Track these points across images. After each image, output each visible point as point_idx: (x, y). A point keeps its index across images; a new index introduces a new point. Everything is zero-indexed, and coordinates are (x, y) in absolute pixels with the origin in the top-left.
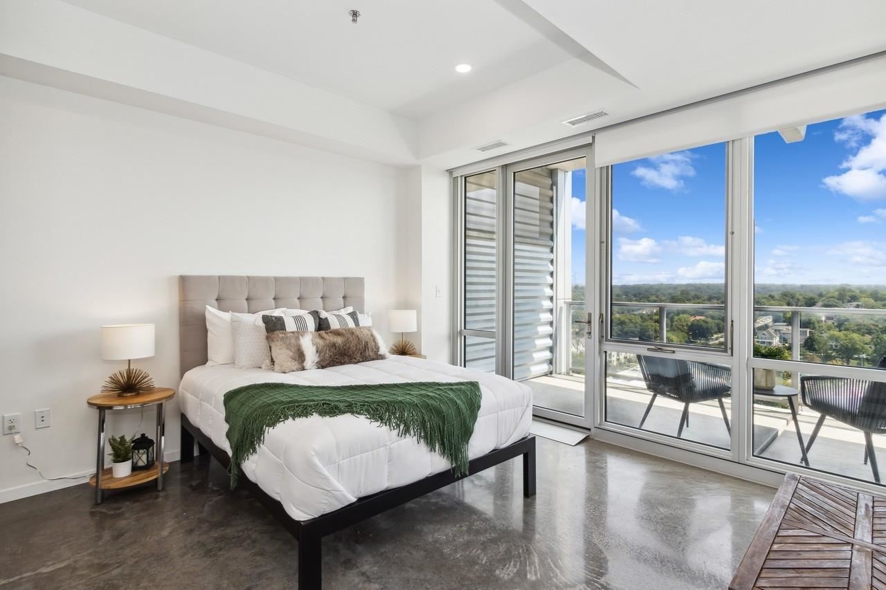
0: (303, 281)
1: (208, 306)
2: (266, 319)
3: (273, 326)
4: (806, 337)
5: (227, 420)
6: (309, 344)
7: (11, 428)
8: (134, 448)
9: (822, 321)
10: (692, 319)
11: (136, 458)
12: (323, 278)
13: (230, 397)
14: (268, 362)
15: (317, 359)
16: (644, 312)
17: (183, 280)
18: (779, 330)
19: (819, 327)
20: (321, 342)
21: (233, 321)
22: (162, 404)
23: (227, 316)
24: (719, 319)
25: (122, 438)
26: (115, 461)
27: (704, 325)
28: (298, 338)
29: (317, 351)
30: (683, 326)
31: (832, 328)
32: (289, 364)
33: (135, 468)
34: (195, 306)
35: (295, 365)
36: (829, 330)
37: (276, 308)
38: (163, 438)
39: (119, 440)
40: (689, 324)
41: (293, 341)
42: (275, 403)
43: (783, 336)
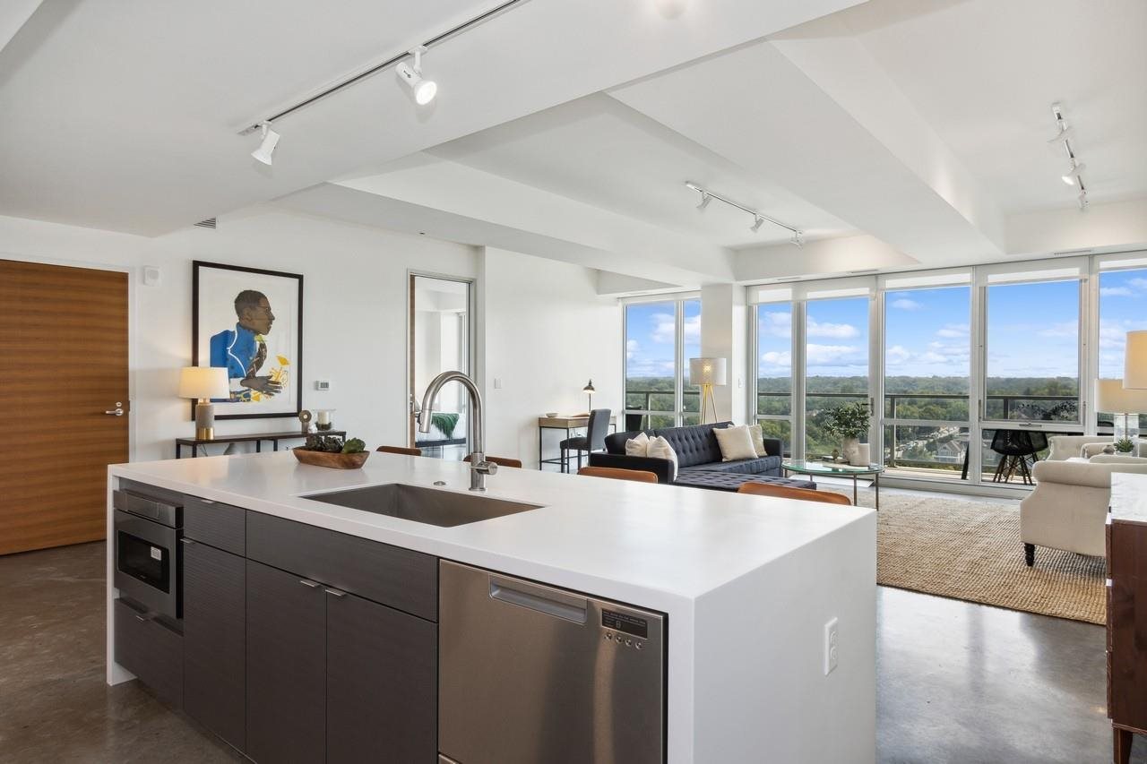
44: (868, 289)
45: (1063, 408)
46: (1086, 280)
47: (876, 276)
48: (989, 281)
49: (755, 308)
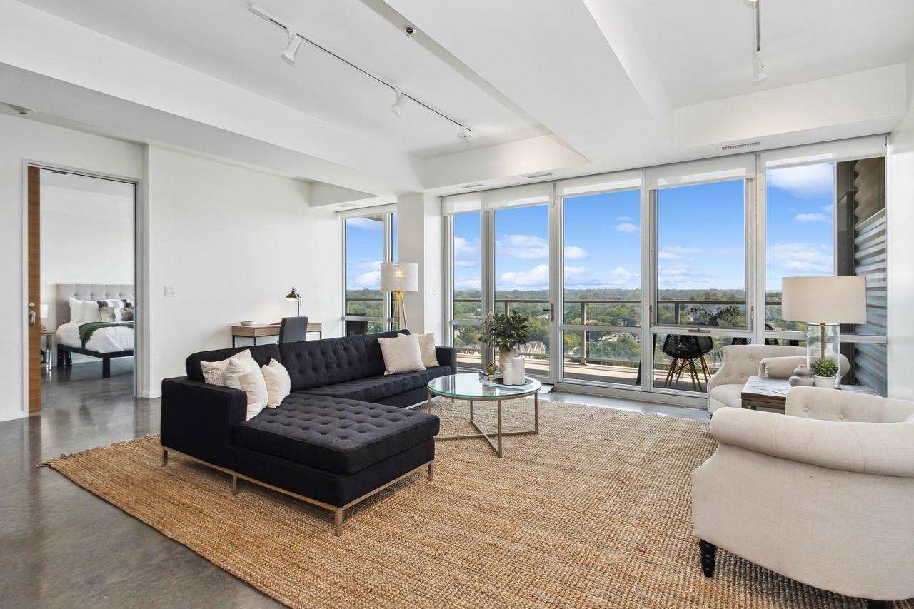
0: (122, 286)
1: (70, 298)
2: (98, 302)
3: (102, 305)
5: (80, 334)
6: (118, 312)
13: (80, 328)
15: (122, 318)
17: (58, 286)
20: (124, 311)
21: (83, 303)
23: (80, 302)
28: (113, 310)
29: (122, 314)
32: (108, 317)
34: (64, 297)
35: (111, 317)
38: (49, 350)
41: (111, 311)
42: (96, 326)
44: (548, 197)
45: (728, 311)
46: (752, 179)
47: (554, 182)
48: (659, 184)
49: (450, 218)
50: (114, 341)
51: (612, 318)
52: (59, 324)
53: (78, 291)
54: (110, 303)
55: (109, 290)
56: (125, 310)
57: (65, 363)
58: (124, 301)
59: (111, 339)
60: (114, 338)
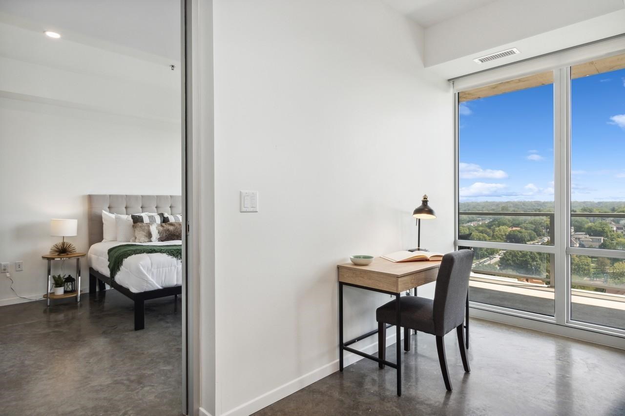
0: (159, 198)
1: (104, 211)
2: (133, 217)
3: (137, 220)
4: (600, 243)
5: (109, 260)
6: (154, 230)
7: (5, 270)
8: (65, 281)
9: (613, 231)
10: (510, 229)
11: (66, 286)
12: (171, 196)
13: (110, 251)
14: (133, 238)
15: (158, 237)
16: (472, 225)
17: (90, 198)
18: (579, 239)
19: (611, 235)
20: (161, 228)
21: (116, 218)
22: (79, 259)
23: (113, 216)
24: (532, 230)
25: (59, 276)
26: (56, 287)
27: (519, 235)
28: (149, 226)
29: (159, 233)
30: (502, 236)
31: (621, 236)
32: (143, 239)
33: (65, 292)
34: (96, 211)
35: (147, 239)
36: (619, 237)
37: (142, 212)
38: (80, 277)
39: (57, 277)
40: (507, 234)
41: (146, 228)
42: (129, 250)
43: (581, 242)
50: (150, 277)
51: (534, 226)
52: (91, 243)
53: (112, 202)
54: (145, 216)
55: (145, 201)
56: (162, 226)
57: (97, 290)
58: (161, 215)
59: (145, 273)
60: (149, 270)
